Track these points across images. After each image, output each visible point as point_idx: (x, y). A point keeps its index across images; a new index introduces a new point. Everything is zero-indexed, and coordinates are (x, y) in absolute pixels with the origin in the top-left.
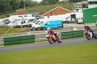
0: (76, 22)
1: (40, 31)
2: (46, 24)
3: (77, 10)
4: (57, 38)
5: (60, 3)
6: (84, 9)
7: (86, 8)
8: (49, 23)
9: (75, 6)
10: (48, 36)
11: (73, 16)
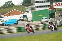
0: (27, 20)
1: (2, 27)
2: (6, 22)
3: (28, 12)
4: (32, 29)
5: (16, 7)
6: (32, 11)
7: (34, 10)
8: (8, 21)
9: (26, 9)
10: (26, 28)
11: (25, 16)
